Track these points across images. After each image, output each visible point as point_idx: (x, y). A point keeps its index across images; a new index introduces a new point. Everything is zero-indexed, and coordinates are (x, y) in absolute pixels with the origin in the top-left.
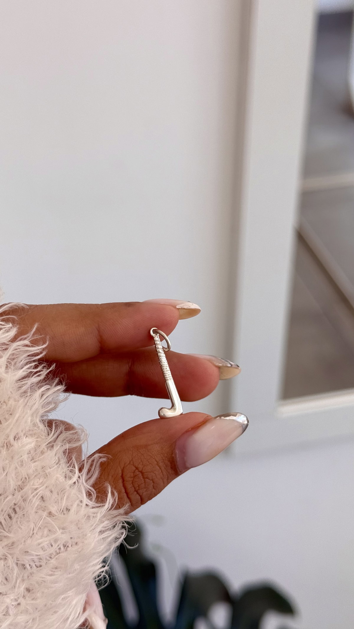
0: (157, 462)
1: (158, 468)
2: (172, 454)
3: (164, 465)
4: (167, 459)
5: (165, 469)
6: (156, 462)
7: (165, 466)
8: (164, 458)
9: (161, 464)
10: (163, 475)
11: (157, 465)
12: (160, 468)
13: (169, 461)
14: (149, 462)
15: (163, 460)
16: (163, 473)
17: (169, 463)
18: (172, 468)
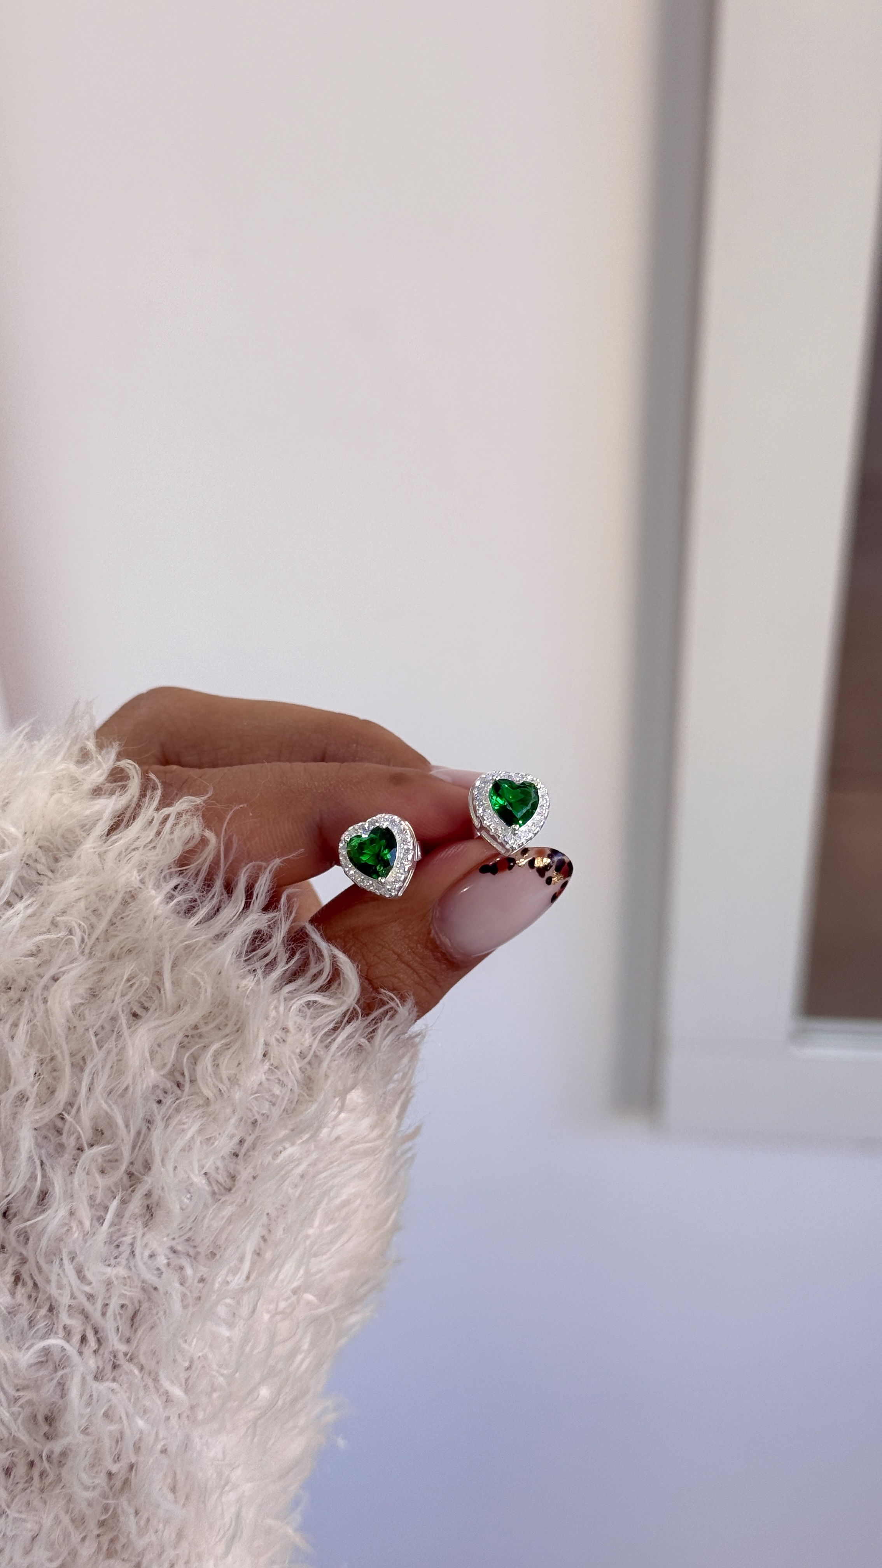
0: (399, 956)
1: (403, 965)
2: (429, 933)
3: (417, 958)
4: (419, 945)
5: (422, 964)
6: (396, 956)
7: (419, 960)
8: (412, 945)
9: (408, 957)
10: (420, 977)
11: (398, 962)
12: (409, 966)
13: (426, 947)
14: (379, 957)
15: (412, 948)
16: (417, 974)
17: (427, 953)
18: (438, 959)
